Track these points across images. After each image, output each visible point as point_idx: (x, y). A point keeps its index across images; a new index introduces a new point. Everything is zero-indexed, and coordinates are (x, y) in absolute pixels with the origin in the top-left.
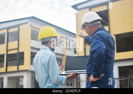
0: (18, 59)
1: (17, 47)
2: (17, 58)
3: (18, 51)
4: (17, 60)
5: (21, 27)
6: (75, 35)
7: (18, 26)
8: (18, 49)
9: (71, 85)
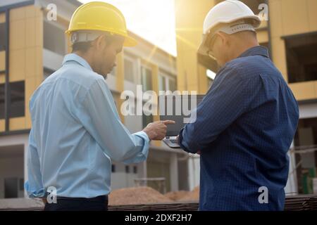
0: (6, 101)
1: (3, 68)
2: (6, 97)
3: (7, 78)
5: (14, 13)
6: (174, 59)
7: (6, 11)
8: (6, 72)
9: (135, 170)
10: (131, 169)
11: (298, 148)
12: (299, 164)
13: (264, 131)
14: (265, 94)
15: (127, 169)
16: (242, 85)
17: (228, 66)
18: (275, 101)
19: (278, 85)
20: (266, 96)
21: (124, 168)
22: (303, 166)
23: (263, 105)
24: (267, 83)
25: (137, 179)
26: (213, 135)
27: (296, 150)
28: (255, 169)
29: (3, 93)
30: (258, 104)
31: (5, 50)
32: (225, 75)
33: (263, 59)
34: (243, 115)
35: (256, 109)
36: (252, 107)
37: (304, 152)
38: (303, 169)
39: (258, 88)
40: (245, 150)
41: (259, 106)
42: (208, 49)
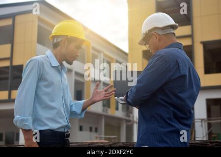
0: (10, 79)
1: (9, 55)
2: (9, 76)
3: (11, 62)
4: (9, 81)
5: (18, 18)
7: (13, 16)
8: (11, 59)
9: (96, 130)
10: (94, 129)
11: (209, 119)
12: (210, 130)
13: (179, 94)
14: (180, 71)
15: (91, 129)
16: (166, 65)
17: (158, 53)
18: (186, 76)
19: (188, 66)
20: (180, 72)
21: (89, 129)
22: (213, 132)
23: (178, 78)
24: (181, 65)
25: (98, 136)
26: (147, 95)
27: (208, 120)
28: (172, 116)
29: (8, 73)
30: (175, 77)
31: (10, 43)
32: (156, 58)
33: (179, 50)
34: (166, 83)
35: (174, 80)
36: (172, 79)
37: (214, 122)
38: (213, 134)
39: (176, 67)
40: (166, 105)
41: (176, 78)
42: (145, 43)
